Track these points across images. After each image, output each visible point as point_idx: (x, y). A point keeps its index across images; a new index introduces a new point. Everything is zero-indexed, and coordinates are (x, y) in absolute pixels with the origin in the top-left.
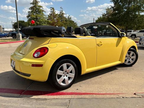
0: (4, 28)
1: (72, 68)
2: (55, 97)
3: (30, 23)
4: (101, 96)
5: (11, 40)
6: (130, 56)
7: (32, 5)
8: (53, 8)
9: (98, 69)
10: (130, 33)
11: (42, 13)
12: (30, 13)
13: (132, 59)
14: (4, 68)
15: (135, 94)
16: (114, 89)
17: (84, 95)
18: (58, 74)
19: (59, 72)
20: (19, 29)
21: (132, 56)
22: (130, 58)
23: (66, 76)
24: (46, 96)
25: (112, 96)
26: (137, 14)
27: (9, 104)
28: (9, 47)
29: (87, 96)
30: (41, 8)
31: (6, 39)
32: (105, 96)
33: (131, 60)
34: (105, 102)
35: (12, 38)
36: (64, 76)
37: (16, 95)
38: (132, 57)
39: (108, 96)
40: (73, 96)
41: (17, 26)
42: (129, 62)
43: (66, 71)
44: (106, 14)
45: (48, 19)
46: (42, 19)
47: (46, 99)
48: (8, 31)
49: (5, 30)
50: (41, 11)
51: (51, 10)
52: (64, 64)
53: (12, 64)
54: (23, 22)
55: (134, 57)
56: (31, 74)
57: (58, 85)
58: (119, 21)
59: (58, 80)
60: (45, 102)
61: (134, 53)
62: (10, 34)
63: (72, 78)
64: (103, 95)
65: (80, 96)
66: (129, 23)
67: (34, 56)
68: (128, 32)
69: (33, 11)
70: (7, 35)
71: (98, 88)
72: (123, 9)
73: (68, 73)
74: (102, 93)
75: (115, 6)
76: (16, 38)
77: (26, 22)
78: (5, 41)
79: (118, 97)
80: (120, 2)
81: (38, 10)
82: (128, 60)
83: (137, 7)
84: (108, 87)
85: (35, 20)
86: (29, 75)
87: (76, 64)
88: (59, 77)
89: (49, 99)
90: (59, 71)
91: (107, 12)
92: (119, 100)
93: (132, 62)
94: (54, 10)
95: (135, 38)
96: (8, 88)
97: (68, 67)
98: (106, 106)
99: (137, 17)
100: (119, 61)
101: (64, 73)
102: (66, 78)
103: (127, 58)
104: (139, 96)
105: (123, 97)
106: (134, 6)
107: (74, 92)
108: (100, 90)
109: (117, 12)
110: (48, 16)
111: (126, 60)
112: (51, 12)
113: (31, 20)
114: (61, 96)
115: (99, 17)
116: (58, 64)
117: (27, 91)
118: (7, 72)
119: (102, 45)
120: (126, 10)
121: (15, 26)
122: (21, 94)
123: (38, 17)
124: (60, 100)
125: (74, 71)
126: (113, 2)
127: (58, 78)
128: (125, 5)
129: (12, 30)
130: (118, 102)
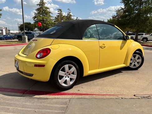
0: (9, 30)
1: (73, 69)
2: (57, 96)
3: (37, 25)
4: (100, 97)
5: (16, 42)
6: (135, 59)
7: (38, 7)
8: (60, 10)
9: (100, 72)
10: (142, 37)
11: (48, 15)
12: (36, 15)
13: (138, 63)
14: (8, 69)
15: (134, 95)
16: (115, 91)
17: (84, 96)
18: (60, 75)
19: (61, 73)
20: (25, 31)
21: (137, 59)
22: (136, 61)
23: (68, 77)
24: (48, 96)
25: (112, 97)
26: (149, 16)
27: (12, 102)
28: (14, 50)
29: (87, 97)
30: (48, 10)
31: (12, 41)
32: (104, 97)
33: (136, 63)
34: (104, 102)
35: (18, 40)
36: (66, 77)
37: (19, 94)
38: (138, 61)
39: (107, 97)
40: (74, 96)
41: (23, 28)
42: (135, 65)
43: (68, 73)
44: (116, 16)
45: (55, 21)
46: (48, 22)
47: (47, 98)
48: (14, 34)
49: (11, 32)
50: (47, 13)
51: (58, 11)
52: (65, 66)
53: (16, 65)
54: (30, 24)
55: (140, 60)
56: (33, 74)
57: (60, 86)
58: (129, 23)
59: (60, 81)
60: (46, 101)
61: (140, 57)
62: (16, 36)
63: (74, 79)
64: (102, 96)
65: (80, 96)
66: (140, 26)
67: (37, 57)
68: (140, 35)
69: (39, 12)
70: (12, 37)
71: (99, 89)
72: (134, 10)
73: (69, 74)
74: (102, 94)
75: (125, 8)
76: (22, 40)
77: (32, 24)
78: (10, 43)
79: (117, 97)
80: (130, 3)
81: (45, 11)
82: (133, 64)
83: (149, 9)
84: (110, 89)
85: (41, 22)
86: (32, 75)
87: (78, 66)
88: (61, 77)
89: (50, 98)
90: (60, 71)
91: (117, 13)
92: (117, 100)
93: (137, 65)
94: (61, 12)
95: (146, 42)
96: (11, 88)
97: (70, 68)
98: (104, 105)
99: (148, 19)
100: (124, 64)
101: (65, 74)
102: (68, 79)
103: (132, 61)
104: (138, 98)
105: (122, 98)
106: (146, 8)
107: (75, 92)
108: (101, 92)
109: (127, 14)
110: (55, 18)
111: (131, 64)
112: (58, 14)
113: (37, 21)
114: (62, 96)
115: (109, 19)
116: (60, 65)
117: (30, 91)
118: (12, 73)
119: (105, 47)
120: (137, 12)
121: (21, 28)
122: (24, 93)
123: (44, 19)
124: (60, 100)
125: (76, 72)
126: (123, 4)
127: (60, 79)
128: (136, 6)
129: (18, 32)
130: (117, 102)
